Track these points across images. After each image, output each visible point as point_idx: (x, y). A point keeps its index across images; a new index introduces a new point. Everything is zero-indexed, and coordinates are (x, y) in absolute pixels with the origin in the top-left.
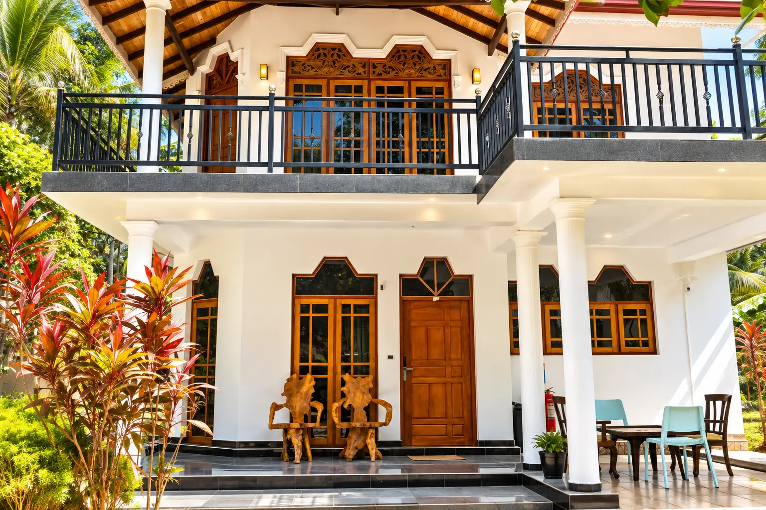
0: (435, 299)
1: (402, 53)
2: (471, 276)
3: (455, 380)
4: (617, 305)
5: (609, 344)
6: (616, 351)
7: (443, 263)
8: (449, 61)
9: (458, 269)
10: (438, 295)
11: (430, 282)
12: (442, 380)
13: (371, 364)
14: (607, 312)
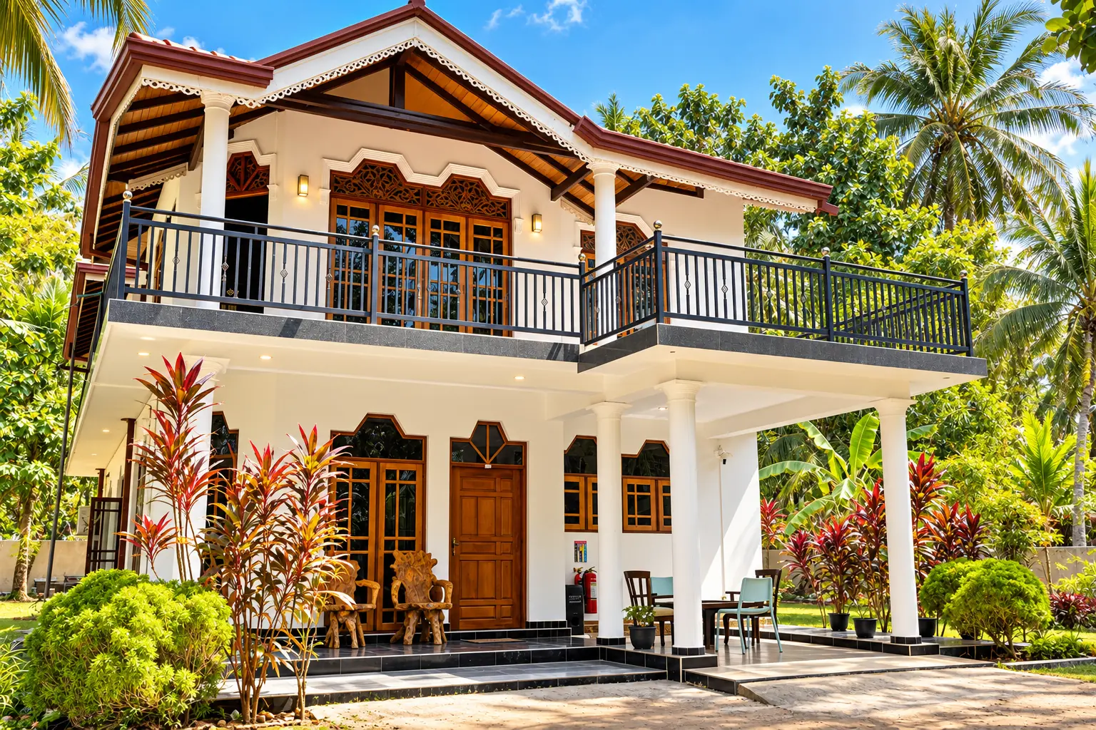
0: (488, 466)
1: (458, 184)
2: (525, 444)
3: (504, 557)
4: (656, 481)
5: (648, 522)
6: (655, 529)
7: (496, 427)
8: (510, 200)
9: (512, 435)
10: (491, 463)
11: (483, 449)
12: (492, 557)
13: (417, 538)
14: (648, 488)
